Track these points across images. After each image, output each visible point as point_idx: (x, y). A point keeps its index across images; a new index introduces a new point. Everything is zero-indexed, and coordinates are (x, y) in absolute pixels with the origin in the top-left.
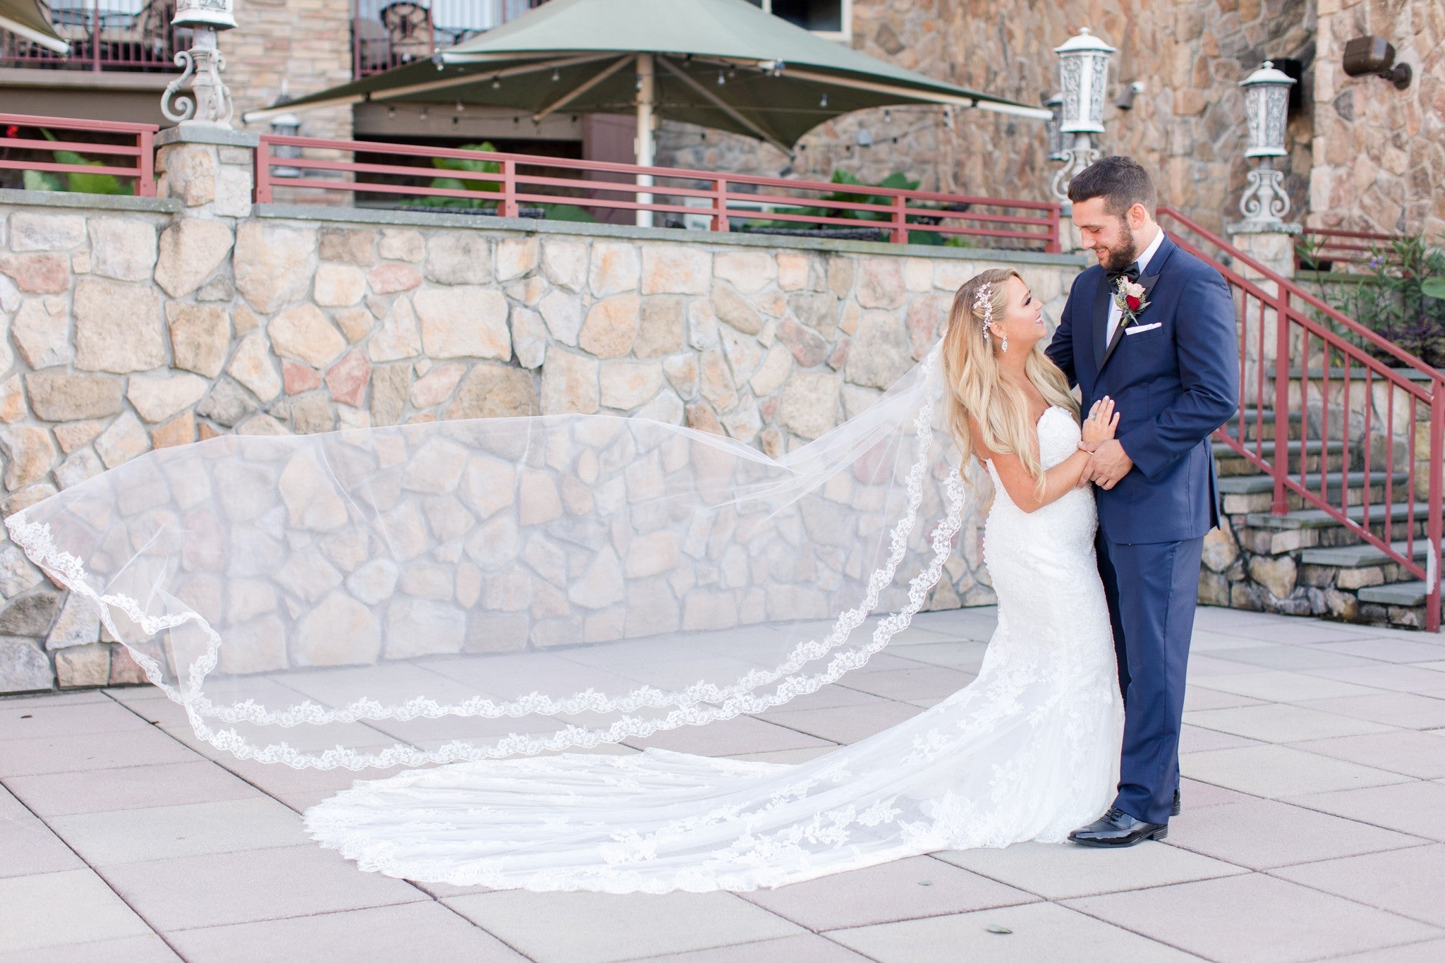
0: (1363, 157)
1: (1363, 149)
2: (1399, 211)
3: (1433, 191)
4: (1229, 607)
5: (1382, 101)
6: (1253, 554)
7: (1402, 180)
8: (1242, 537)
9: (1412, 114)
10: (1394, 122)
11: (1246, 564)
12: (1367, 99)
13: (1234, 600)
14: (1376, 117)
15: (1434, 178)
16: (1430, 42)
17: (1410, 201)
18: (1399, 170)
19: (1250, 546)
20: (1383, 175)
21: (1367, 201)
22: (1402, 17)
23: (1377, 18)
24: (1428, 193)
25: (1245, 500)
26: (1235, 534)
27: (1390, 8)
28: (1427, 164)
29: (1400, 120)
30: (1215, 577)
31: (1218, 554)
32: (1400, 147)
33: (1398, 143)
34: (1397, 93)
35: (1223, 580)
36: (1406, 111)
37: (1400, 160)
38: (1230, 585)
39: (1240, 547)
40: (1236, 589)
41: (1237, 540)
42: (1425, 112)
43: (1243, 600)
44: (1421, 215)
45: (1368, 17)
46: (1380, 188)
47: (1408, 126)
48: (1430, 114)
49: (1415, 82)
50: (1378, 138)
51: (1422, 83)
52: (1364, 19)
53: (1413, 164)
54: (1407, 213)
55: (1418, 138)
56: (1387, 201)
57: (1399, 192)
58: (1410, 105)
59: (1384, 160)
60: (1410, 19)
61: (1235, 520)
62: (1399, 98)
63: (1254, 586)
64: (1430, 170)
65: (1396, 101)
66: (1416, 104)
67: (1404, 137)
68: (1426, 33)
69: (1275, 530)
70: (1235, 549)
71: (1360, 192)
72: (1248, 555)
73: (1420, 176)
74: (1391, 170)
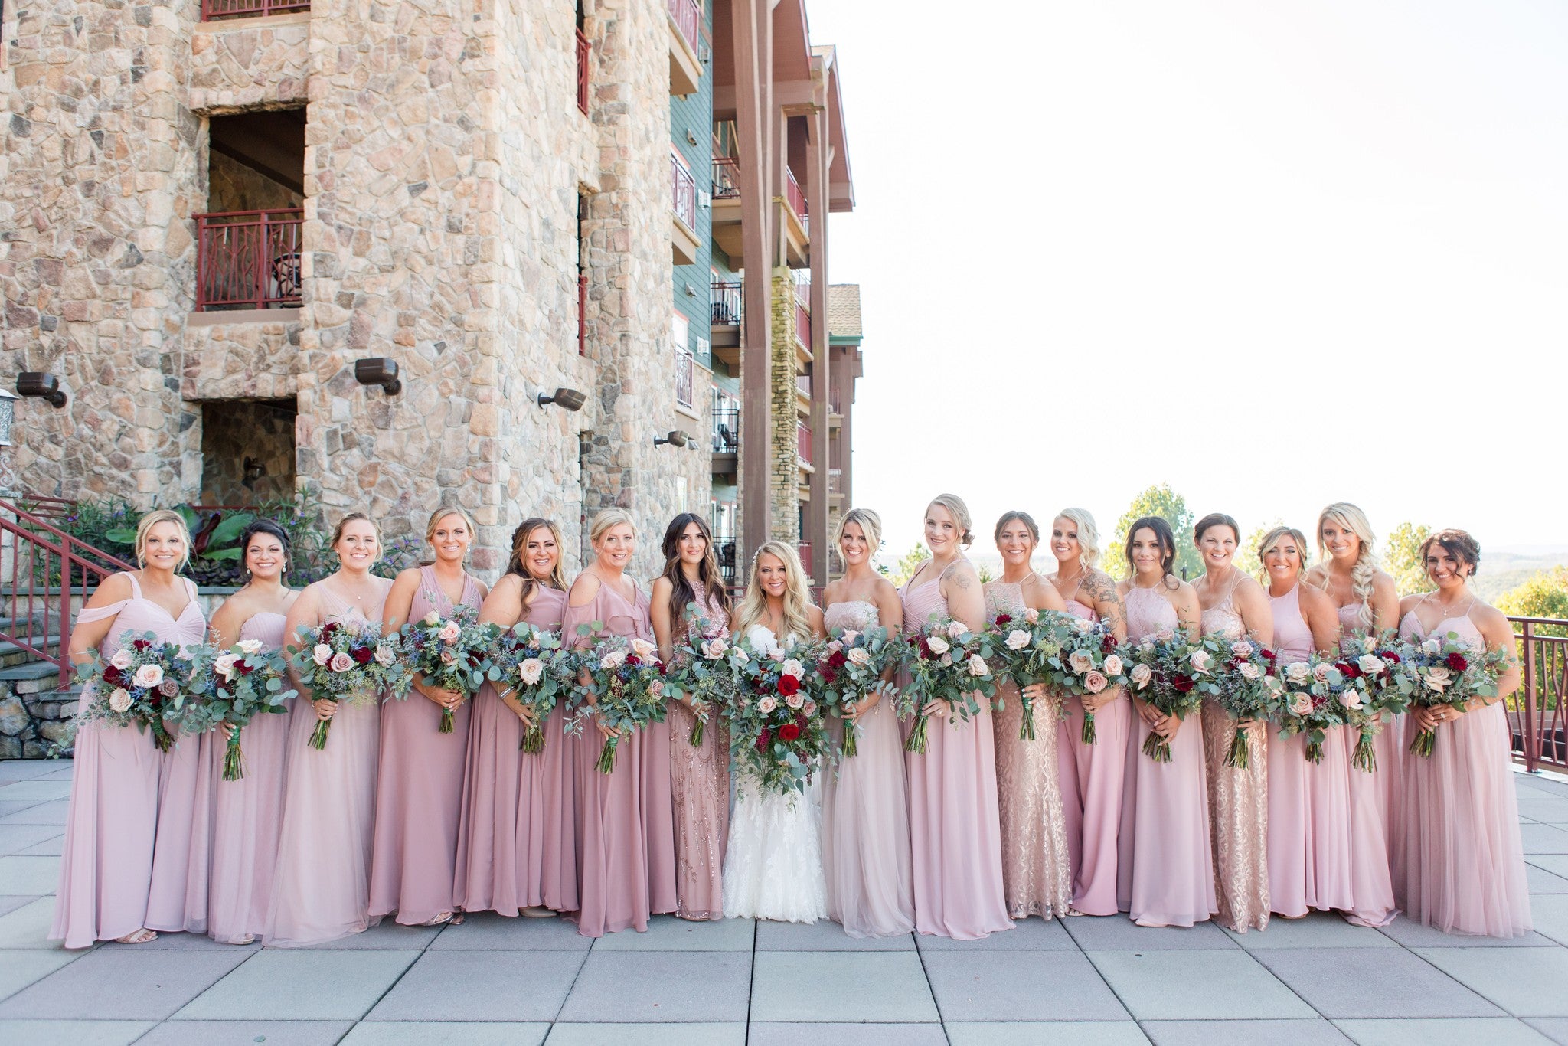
0: (24, 446)
1: (24, 441)
2: (57, 483)
3: (85, 473)
4: (22, 759)
5: (40, 413)
6: (43, 720)
7: (59, 464)
8: (33, 710)
9: (67, 424)
10: (52, 427)
11: (36, 727)
12: (26, 410)
13: (26, 753)
14: (35, 423)
15: (86, 465)
16: (81, 382)
17: (66, 477)
18: (58, 458)
19: (40, 714)
20: (42, 460)
21: (28, 475)
22: (57, 363)
23: (35, 360)
24: (82, 474)
25: (36, 683)
26: (27, 707)
27: (46, 356)
28: (80, 456)
29: (56, 426)
30: (9, 739)
31: (13, 723)
32: (57, 444)
33: (54, 440)
34: (54, 410)
35: (16, 741)
36: (62, 422)
37: (59, 453)
38: (23, 743)
39: (31, 716)
40: (28, 746)
41: (29, 712)
42: (77, 424)
43: (35, 753)
44: (76, 486)
45: (27, 358)
46: (40, 468)
47: (63, 431)
48: (82, 425)
49: (69, 404)
50: (37, 436)
51: (74, 405)
52: (25, 360)
53: (67, 455)
54: (63, 485)
55: (72, 439)
56: (46, 477)
57: (57, 471)
58: (65, 418)
59: (43, 450)
60: (64, 365)
61: (26, 698)
62: (55, 412)
63: (44, 741)
64: (82, 460)
65: (53, 414)
66: (70, 418)
67: (61, 437)
68: (78, 375)
69: (64, 702)
70: (27, 718)
71: (22, 469)
72: (38, 722)
73: (74, 463)
74: (50, 457)
